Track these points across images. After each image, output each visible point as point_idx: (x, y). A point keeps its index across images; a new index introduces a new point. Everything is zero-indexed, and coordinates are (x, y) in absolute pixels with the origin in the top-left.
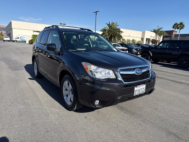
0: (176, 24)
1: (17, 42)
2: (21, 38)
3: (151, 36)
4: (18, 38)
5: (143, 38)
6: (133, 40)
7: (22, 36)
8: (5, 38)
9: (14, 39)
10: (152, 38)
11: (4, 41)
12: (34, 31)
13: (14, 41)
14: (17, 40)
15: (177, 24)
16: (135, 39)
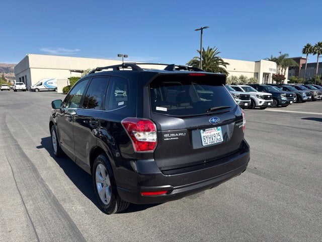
0: (308, 46)
1: (39, 91)
2: (45, 83)
3: (271, 69)
4: (41, 84)
5: (258, 73)
6: (242, 78)
7: (47, 80)
8: (17, 86)
9: (34, 86)
10: (272, 73)
11: (16, 90)
12: (71, 71)
13: (34, 90)
14: (39, 87)
15: (310, 46)
16: (245, 75)
